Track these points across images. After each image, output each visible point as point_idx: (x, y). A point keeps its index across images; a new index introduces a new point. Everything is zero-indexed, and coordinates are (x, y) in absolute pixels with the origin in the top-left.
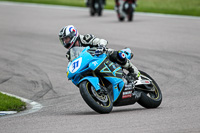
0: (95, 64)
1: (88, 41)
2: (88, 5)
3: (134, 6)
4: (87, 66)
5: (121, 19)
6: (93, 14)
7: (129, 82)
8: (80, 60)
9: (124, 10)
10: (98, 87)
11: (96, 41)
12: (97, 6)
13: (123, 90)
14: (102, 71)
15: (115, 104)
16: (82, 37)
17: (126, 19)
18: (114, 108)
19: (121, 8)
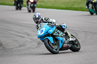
0: (51, 31)
1: (47, 20)
2: (15, 5)
3: (35, 5)
4: (48, 32)
5: (30, 11)
6: (17, 9)
7: (66, 40)
8: (44, 29)
9: (31, 7)
10: (52, 42)
11: (51, 20)
12: (19, 5)
13: (64, 43)
14: (54, 34)
15: (60, 50)
16: (44, 18)
17: (32, 11)
18: (60, 52)
19: (29, 6)
